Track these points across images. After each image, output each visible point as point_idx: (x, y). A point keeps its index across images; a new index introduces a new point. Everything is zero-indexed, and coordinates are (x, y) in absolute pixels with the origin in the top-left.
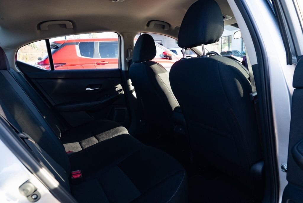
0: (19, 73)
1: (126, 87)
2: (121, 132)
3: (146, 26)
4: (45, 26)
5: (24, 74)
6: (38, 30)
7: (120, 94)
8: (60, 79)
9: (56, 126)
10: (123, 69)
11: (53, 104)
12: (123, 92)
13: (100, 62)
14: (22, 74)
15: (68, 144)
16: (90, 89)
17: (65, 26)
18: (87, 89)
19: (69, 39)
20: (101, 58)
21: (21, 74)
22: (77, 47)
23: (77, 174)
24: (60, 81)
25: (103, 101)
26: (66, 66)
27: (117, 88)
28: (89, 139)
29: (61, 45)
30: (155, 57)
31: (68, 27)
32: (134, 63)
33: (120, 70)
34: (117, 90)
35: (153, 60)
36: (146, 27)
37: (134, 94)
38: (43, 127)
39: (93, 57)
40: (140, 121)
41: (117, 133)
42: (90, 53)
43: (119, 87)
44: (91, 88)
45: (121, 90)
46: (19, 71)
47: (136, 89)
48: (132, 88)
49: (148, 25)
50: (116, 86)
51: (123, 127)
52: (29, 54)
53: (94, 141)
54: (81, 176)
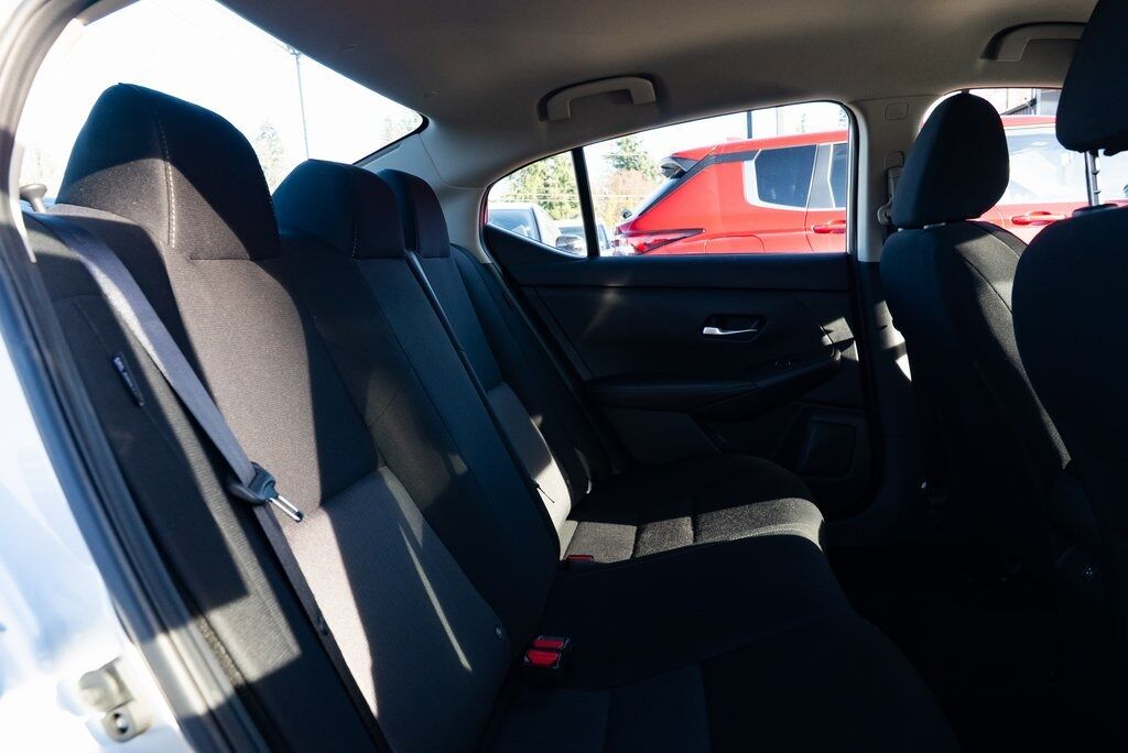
0: (486, 266)
1: (867, 333)
2: (789, 521)
3: (982, 57)
4: (562, 105)
5: (504, 268)
6: (541, 120)
7: (838, 357)
8: (612, 290)
9: (578, 452)
10: (862, 255)
11: (585, 375)
12: (854, 352)
13: (829, 224)
14: (497, 270)
15: (602, 525)
16: (717, 331)
17: (625, 95)
18: (707, 330)
19: (728, 139)
20: (834, 208)
21: (495, 270)
22: (749, 168)
23: (549, 651)
24: (610, 297)
25: (762, 384)
26: (703, 238)
27: (828, 332)
28: (671, 522)
29: (693, 164)
30: (1000, 203)
31: (637, 99)
32: (900, 230)
33: (848, 259)
34: (827, 340)
35: (985, 218)
36: (982, 62)
37: (903, 363)
38: (462, 457)
39: (803, 206)
40: (924, 486)
41: (774, 522)
42: (776, 191)
43: (839, 329)
44: (722, 329)
45: (844, 345)
46: (486, 258)
47: (910, 347)
48: (896, 338)
49: (992, 51)
50: (826, 327)
51: (809, 503)
52: (634, 199)
53: (682, 533)
54: (555, 663)
